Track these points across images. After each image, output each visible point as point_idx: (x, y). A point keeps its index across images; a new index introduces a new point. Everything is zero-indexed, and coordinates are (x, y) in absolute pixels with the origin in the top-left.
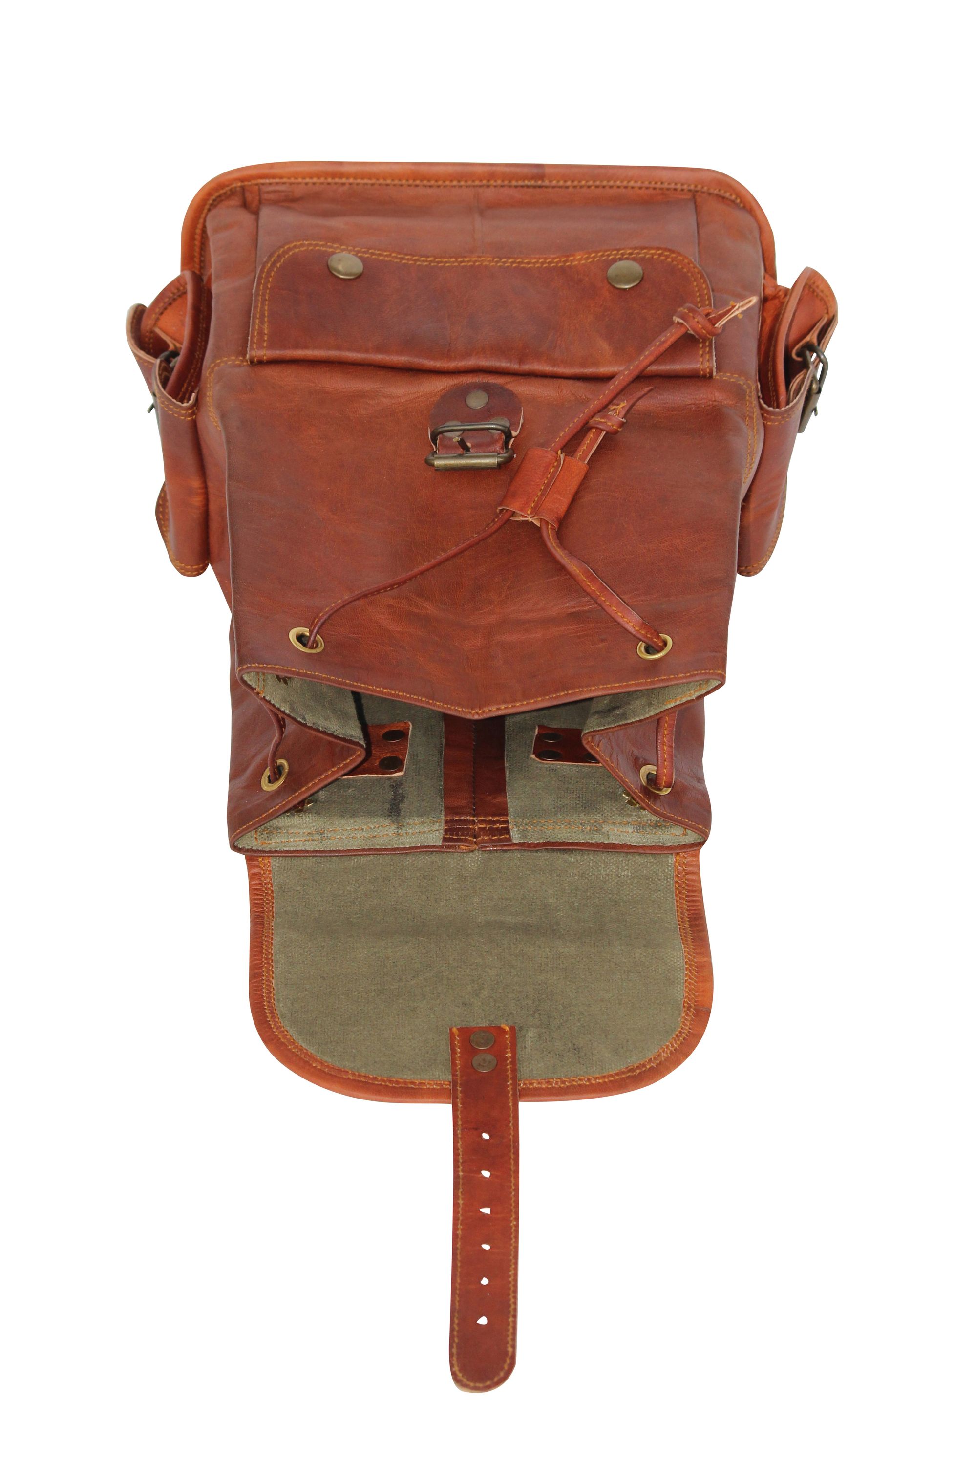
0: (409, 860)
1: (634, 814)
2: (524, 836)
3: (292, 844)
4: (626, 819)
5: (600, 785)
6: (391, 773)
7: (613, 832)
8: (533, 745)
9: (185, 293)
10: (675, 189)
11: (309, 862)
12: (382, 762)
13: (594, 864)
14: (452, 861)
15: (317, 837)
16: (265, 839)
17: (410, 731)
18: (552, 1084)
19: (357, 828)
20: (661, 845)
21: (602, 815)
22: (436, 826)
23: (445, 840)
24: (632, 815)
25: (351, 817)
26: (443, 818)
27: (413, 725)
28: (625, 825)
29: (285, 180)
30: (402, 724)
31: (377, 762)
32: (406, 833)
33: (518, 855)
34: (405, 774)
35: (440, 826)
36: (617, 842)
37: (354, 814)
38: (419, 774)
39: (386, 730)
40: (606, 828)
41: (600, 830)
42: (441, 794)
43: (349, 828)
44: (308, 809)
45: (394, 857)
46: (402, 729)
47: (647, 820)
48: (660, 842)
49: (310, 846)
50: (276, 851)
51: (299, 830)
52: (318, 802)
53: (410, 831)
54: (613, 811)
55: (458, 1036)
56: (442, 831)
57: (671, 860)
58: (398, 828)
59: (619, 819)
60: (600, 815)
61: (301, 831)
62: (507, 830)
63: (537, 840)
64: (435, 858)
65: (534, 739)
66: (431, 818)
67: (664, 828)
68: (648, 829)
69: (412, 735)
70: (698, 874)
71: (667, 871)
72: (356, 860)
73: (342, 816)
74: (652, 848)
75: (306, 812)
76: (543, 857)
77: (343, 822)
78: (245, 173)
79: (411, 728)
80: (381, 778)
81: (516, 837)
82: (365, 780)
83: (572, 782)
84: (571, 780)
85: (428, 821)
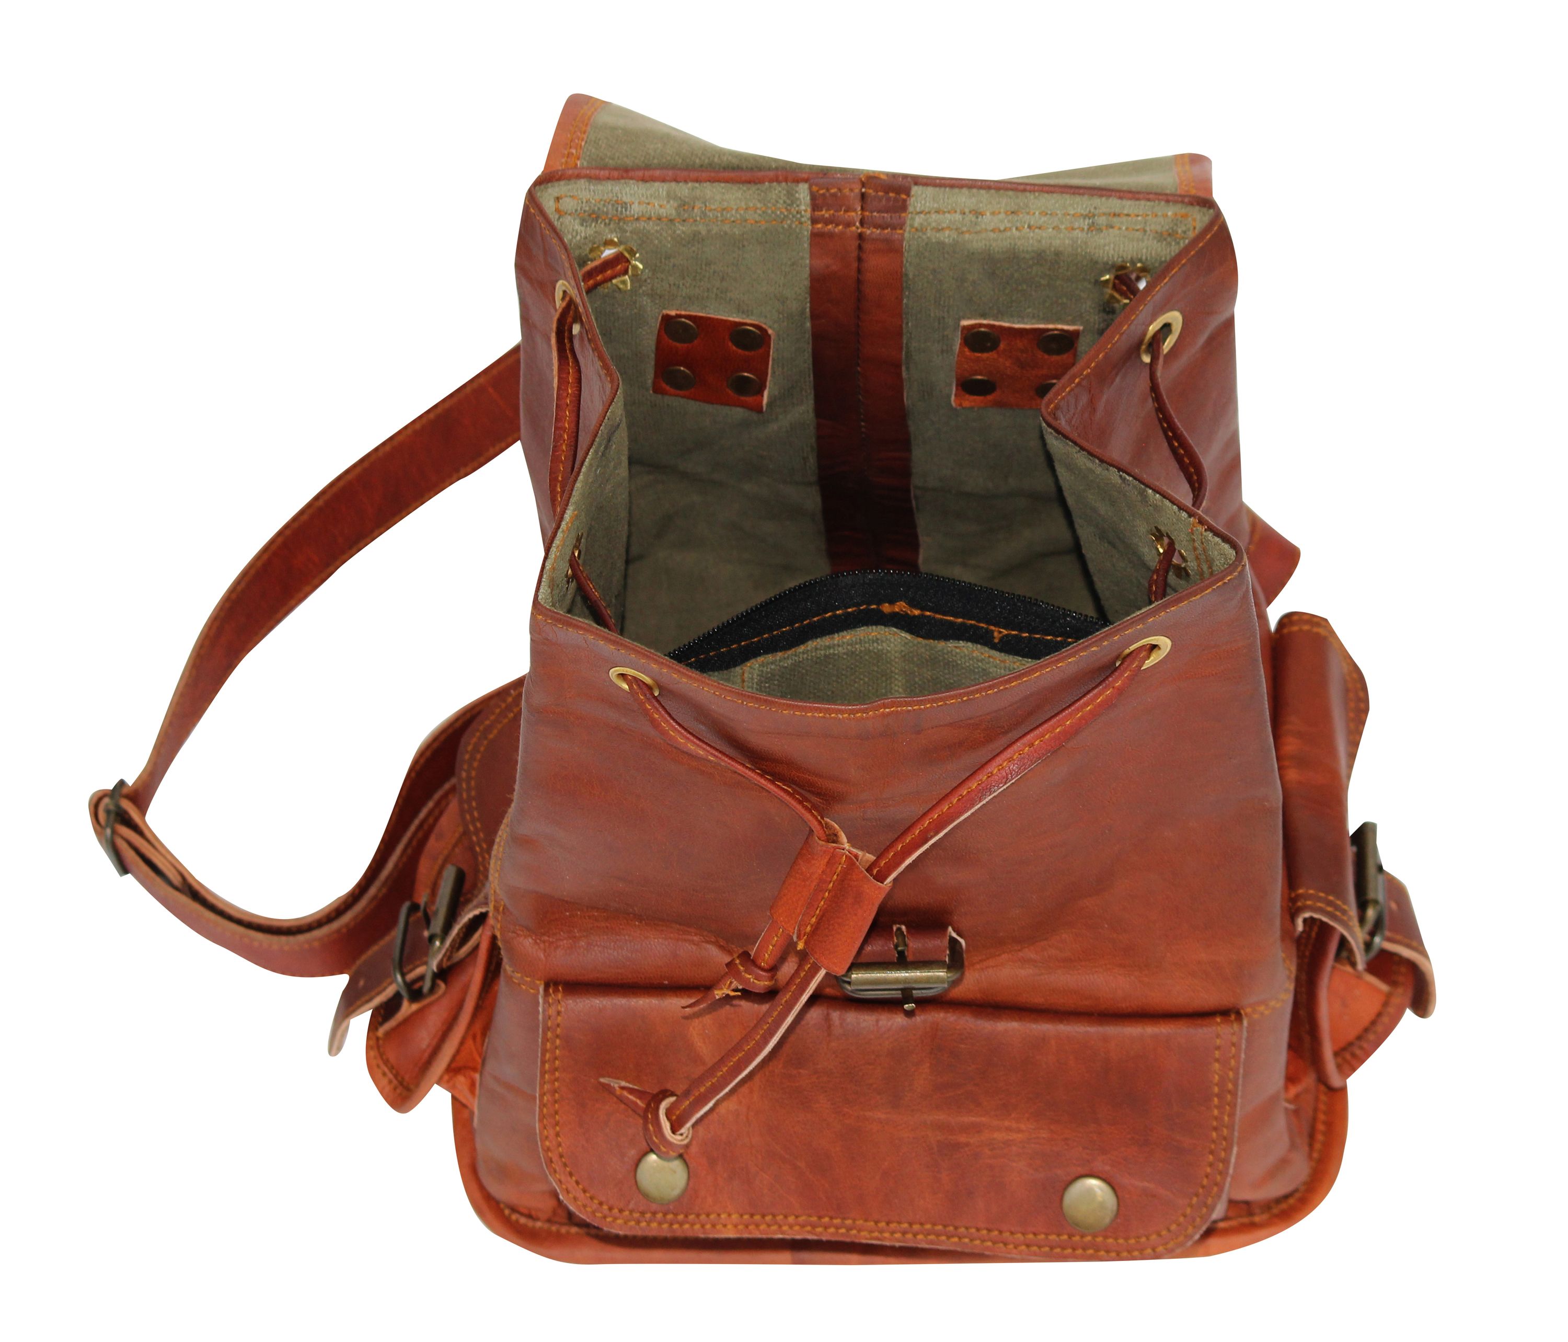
1: (628, 234)
2: (790, 194)
4: (642, 225)
5: (674, 285)
6: (981, 325)
7: (661, 203)
8: (770, 363)
9: (1336, 1054)
12: (994, 346)
17: (954, 392)
20: (594, 183)
21: (675, 233)
22: (918, 221)
23: (908, 192)
24: (631, 232)
25: (1044, 251)
26: (907, 235)
27: (950, 401)
28: (643, 216)
30: (966, 404)
31: (1002, 346)
32: (964, 214)
34: (959, 320)
35: (913, 219)
36: (656, 185)
37: (1040, 257)
38: (939, 320)
39: (990, 397)
40: (669, 209)
41: (679, 206)
42: (906, 282)
44: (1108, 271)
46: (967, 396)
47: (609, 224)
48: (595, 187)
49: (1111, 202)
51: (1125, 232)
52: (1093, 280)
53: (958, 217)
54: (657, 239)
56: (911, 209)
57: (582, 159)
58: (977, 225)
59: (651, 225)
61: (1122, 230)
62: (816, 204)
63: (772, 189)
65: (769, 378)
66: (924, 237)
67: (587, 209)
68: (611, 211)
69: (950, 385)
73: (1058, 254)
74: (607, 178)
75: (1113, 266)
77: (1057, 243)
79: (953, 397)
80: (996, 319)
81: (803, 192)
82: (1022, 319)
83: (715, 290)
84: (716, 295)
85: (929, 233)
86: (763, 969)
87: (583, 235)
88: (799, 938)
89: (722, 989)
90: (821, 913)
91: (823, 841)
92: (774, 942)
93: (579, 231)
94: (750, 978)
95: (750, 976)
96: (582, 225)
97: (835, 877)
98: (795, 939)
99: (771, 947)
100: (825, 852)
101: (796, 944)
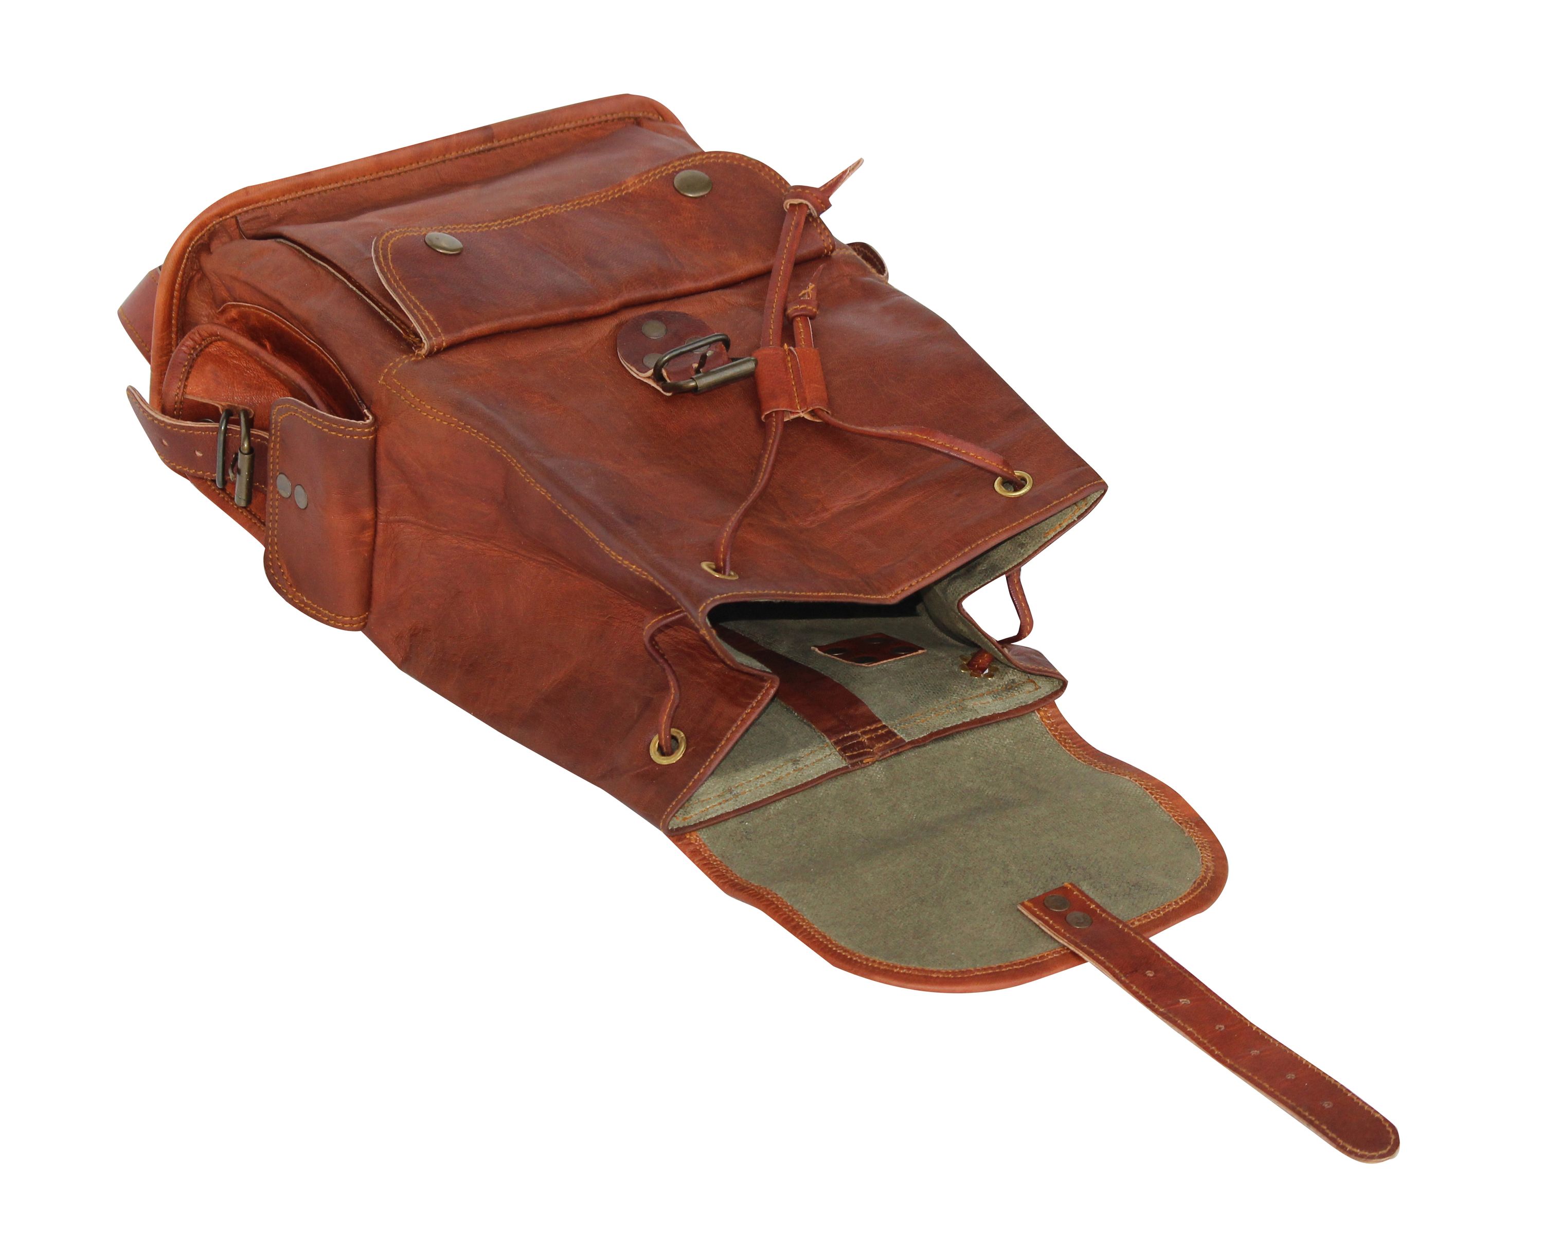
0: (821, 791)
1: (984, 684)
2: (909, 734)
3: (710, 810)
4: (979, 692)
5: (934, 669)
7: (977, 706)
10: (606, 121)
11: (732, 824)
13: (978, 741)
14: (859, 777)
15: (728, 796)
16: (684, 815)
18: (1150, 918)
19: (758, 776)
20: (1023, 704)
21: (958, 694)
22: (828, 751)
23: (845, 760)
24: (982, 686)
25: (745, 768)
26: (829, 741)
28: (982, 696)
29: (260, 204)
33: (912, 754)
35: (830, 749)
36: (987, 714)
40: (970, 704)
41: (965, 708)
42: (805, 723)
43: (752, 779)
45: (805, 793)
47: (998, 686)
48: (1021, 702)
49: (729, 807)
50: (701, 823)
51: (709, 796)
53: (806, 764)
54: (964, 688)
55: (1035, 908)
56: (837, 753)
57: (1037, 716)
58: (794, 764)
59: (975, 693)
60: (956, 695)
61: (712, 796)
62: (891, 734)
63: (922, 734)
64: (842, 781)
66: (816, 746)
67: (1016, 689)
68: (1003, 694)
70: (1065, 722)
71: (1038, 728)
72: (772, 808)
73: (737, 770)
74: (1017, 710)
76: (934, 749)
77: (743, 775)
78: (224, 206)
81: (902, 738)
83: (908, 675)
84: (905, 673)
85: (816, 749)
86: (797, 316)
87: (1009, 675)
88: (790, 350)
89: (812, 290)
90: (788, 371)
91: (817, 409)
92: (802, 334)
93: (1013, 676)
94: (800, 306)
95: (801, 307)
96: (1012, 680)
97: (796, 395)
98: (792, 348)
99: (802, 330)
100: (812, 403)
101: (789, 345)
